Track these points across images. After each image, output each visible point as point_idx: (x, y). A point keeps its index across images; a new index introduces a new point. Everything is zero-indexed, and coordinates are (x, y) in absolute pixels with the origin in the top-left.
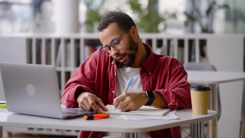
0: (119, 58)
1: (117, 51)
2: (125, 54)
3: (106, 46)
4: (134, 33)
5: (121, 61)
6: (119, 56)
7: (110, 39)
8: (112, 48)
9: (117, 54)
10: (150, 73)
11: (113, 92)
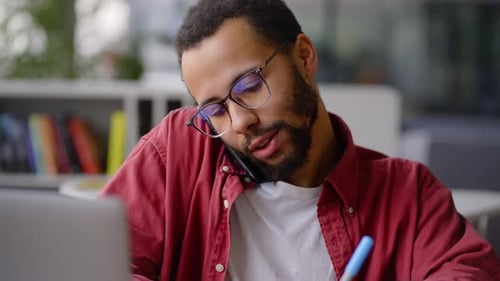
0: (255, 141)
1: (252, 116)
2: (277, 128)
3: (211, 100)
4: (304, 58)
5: (262, 154)
6: (257, 135)
7: (228, 74)
8: (232, 106)
9: (252, 128)
10: (351, 210)
11: (219, 267)
